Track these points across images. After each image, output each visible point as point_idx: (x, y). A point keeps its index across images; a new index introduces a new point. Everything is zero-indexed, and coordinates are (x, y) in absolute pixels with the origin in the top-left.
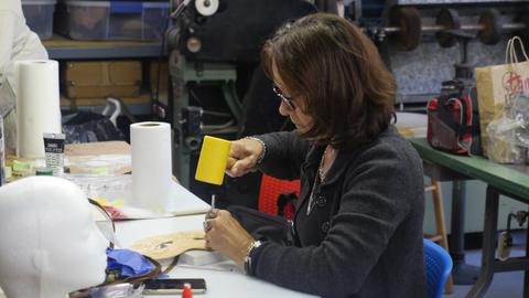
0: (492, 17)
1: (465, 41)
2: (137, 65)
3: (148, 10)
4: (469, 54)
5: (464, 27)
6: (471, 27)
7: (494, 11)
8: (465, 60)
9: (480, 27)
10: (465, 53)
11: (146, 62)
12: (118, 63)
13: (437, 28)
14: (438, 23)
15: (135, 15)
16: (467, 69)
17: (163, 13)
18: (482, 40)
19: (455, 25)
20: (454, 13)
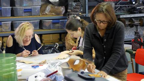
0: (142, 20)
1: (137, 26)
2: (59, 34)
3: (61, 21)
4: (138, 29)
5: (136, 23)
6: (137, 22)
7: (143, 18)
8: (137, 30)
9: (140, 22)
10: (137, 28)
12: (54, 34)
13: (129, 23)
14: (129, 22)
15: (58, 23)
16: (138, 32)
17: (64, 22)
18: (140, 25)
19: (133, 22)
20: (133, 19)
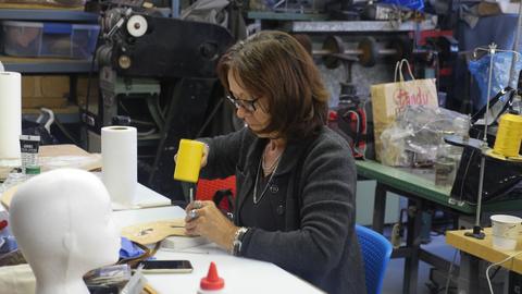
0: (370, 43)
1: (349, 63)
2: (66, 79)
3: (76, 30)
4: (353, 75)
5: (347, 52)
6: (352, 52)
7: (371, 38)
8: (350, 80)
9: (360, 52)
10: (350, 73)
11: (73, 77)
12: (49, 78)
13: (324, 52)
14: (324, 48)
15: (65, 35)
16: (352, 87)
17: (90, 34)
18: (361, 63)
19: (340, 50)
20: (339, 39)
